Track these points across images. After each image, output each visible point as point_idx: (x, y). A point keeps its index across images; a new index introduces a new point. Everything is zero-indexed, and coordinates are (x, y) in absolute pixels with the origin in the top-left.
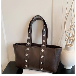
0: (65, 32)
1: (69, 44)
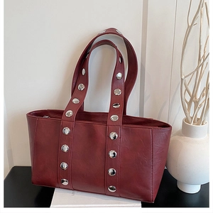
0: (182, 79)
1: (192, 118)
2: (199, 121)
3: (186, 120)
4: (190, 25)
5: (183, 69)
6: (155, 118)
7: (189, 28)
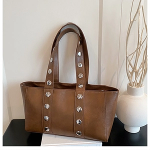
0: (127, 57)
1: (134, 83)
2: (139, 85)
3: (130, 84)
4: (132, 20)
5: (127, 51)
6: (108, 85)
7: (132, 23)
